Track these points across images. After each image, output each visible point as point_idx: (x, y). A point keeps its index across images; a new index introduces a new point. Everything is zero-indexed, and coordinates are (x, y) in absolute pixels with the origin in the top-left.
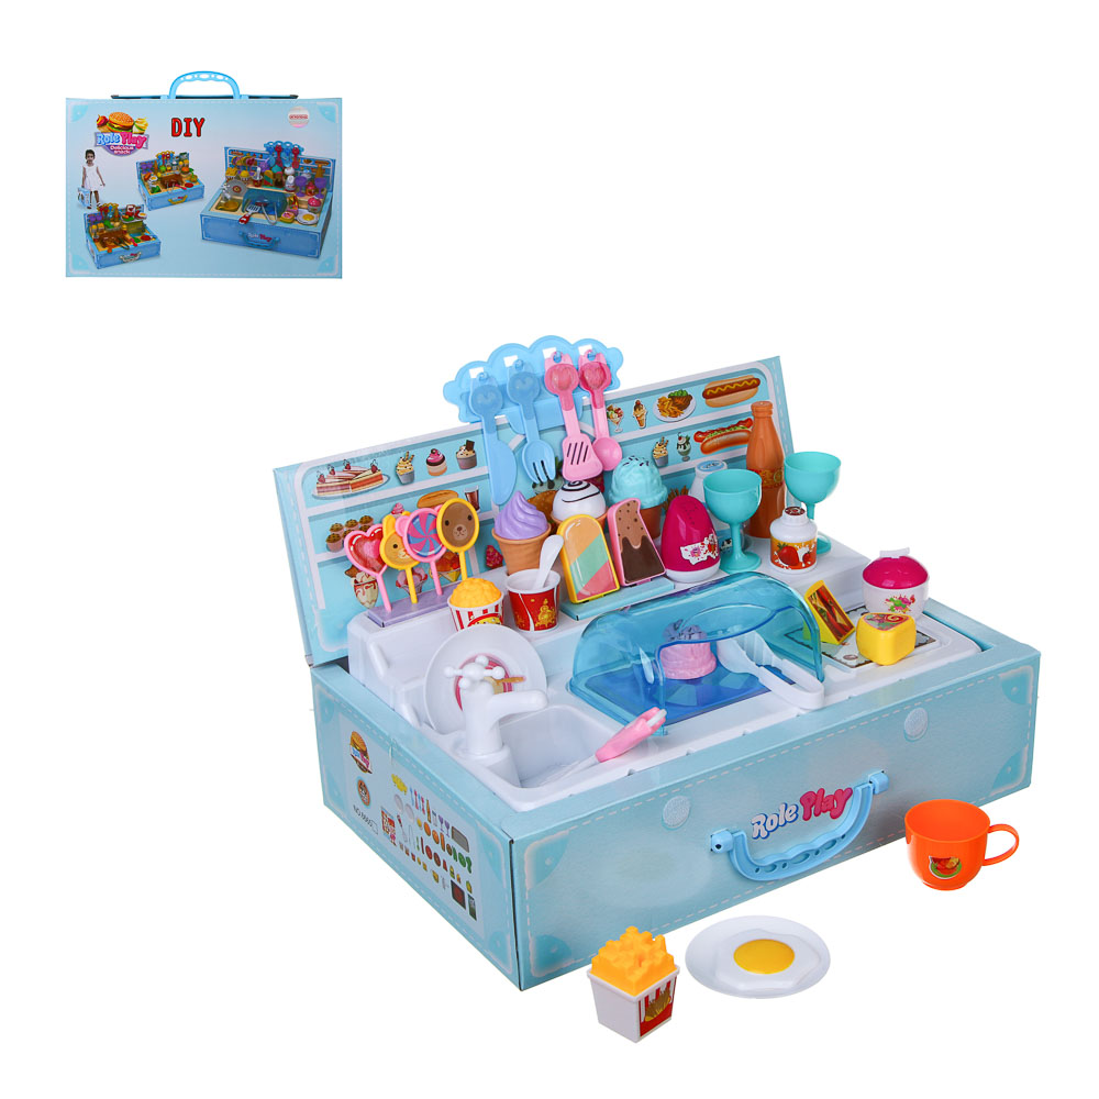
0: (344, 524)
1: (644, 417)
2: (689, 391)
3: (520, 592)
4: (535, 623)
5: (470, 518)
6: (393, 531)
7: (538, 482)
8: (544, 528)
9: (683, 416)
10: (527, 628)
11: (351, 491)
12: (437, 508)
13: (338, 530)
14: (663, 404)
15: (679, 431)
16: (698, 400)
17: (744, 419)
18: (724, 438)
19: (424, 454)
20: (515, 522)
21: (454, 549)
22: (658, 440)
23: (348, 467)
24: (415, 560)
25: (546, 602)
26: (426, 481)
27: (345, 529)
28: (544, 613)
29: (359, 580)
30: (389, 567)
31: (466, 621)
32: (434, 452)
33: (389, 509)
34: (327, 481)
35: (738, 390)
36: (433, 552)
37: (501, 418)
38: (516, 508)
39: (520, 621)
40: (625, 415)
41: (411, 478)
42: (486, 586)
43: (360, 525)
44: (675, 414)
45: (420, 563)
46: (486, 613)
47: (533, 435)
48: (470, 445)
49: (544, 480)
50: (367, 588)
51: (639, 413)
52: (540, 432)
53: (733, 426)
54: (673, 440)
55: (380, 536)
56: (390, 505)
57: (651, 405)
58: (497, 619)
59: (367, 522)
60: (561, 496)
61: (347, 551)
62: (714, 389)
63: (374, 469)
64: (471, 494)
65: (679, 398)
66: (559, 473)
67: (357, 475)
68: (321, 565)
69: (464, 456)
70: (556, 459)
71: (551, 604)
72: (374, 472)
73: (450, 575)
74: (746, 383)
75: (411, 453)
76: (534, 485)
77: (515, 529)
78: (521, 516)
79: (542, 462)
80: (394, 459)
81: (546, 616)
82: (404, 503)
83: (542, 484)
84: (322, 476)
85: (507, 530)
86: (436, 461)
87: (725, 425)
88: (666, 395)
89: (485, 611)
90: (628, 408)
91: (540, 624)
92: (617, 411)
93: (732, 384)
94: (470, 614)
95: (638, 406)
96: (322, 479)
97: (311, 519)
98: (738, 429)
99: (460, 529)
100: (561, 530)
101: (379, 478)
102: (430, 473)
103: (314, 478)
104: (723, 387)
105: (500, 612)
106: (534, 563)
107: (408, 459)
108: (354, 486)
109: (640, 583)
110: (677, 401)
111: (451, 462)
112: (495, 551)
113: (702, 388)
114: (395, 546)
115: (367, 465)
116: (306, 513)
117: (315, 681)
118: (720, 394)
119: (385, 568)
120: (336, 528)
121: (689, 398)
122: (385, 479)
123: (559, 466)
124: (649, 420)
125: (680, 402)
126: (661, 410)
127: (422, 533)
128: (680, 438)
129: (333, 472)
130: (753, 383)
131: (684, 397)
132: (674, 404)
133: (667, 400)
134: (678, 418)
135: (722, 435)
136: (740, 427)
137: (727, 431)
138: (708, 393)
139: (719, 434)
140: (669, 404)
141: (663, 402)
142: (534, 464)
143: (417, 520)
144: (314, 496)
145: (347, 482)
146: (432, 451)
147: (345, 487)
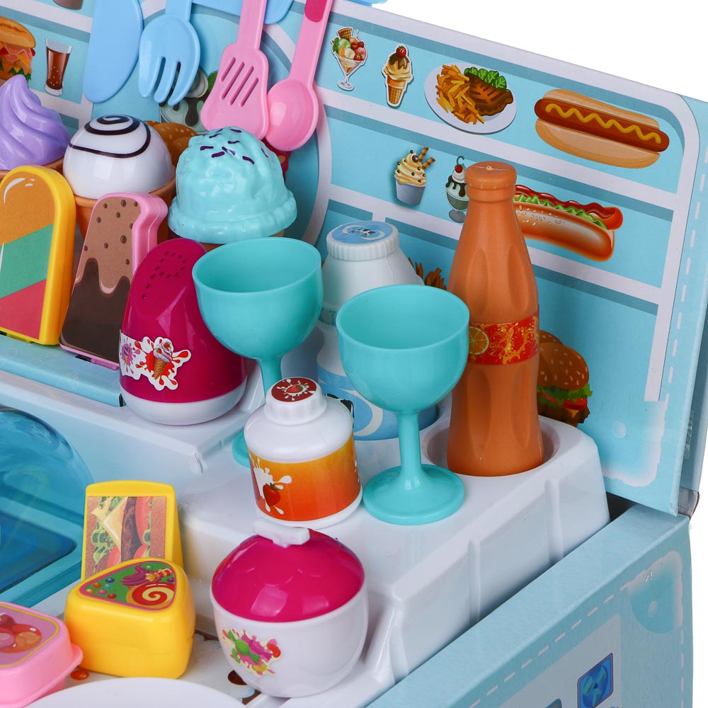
1: (401, 86)
2: (513, 83)
9: (479, 127)
14: (448, 81)
15: (462, 153)
16: (520, 112)
17: (605, 205)
18: (550, 220)
22: (416, 147)
35: (612, 135)
40: (369, 61)
44: (466, 115)
51: (397, 74)
53: (578, 206)
54: (444, 165)
57: (425, 71)
62: (566, 107)
64: (57, 55)
65: (487, 86)
87: (563, 195)
88: (462, 66)
90: (378, 52)
92: (357, 46)
93: (606, 118)
95: (399, 58)
98: (584, 217)
104: (585, 112)
109: (96, 362)
110: (480, 93)
113: (542, 91)
118: (572, 124)
121: (504, 98)
124: (411, 96)
125: (484, 95)
126: (443, 92)
128: (459, 169)
130: (653, 139)
131: (495, 90)
132: (471, 94)
133: (458, 78)
134: (470, 126)
135: (547, 211)
136: (591, 217)
137: (561, 209)
138: (549, 108)
139: (540, 205)
140: (462, 88)
141: (451, 78)
142: (164, 60)
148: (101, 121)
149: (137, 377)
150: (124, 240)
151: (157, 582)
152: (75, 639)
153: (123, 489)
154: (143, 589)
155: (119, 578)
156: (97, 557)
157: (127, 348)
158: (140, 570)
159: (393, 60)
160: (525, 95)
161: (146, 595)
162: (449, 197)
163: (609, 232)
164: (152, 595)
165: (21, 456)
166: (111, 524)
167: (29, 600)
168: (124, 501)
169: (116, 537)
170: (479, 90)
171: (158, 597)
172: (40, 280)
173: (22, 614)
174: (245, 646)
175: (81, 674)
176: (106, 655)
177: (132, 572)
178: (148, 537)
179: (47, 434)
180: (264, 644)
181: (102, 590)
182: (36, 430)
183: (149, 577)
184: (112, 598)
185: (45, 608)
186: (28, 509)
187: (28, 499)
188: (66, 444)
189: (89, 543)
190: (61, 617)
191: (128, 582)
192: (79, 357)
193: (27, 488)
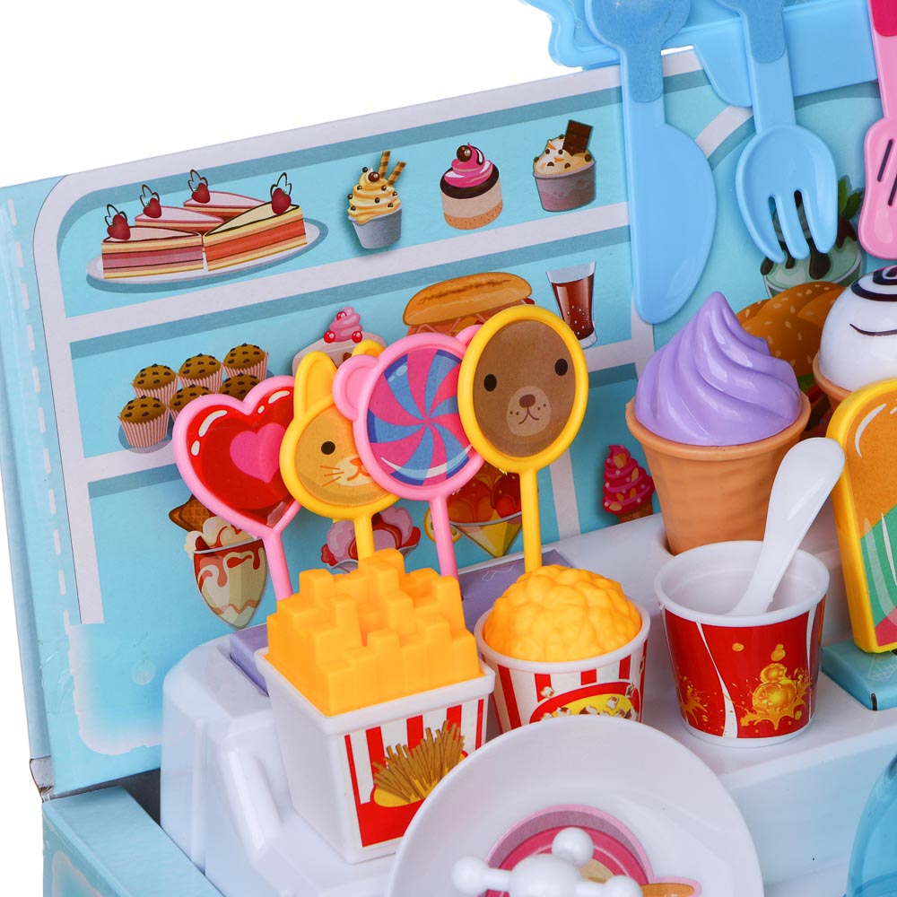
0: (177, 369)
3: (700, 618)
4: (740, 714)
5: (563, 367)
6: (325, 402)
7: (778, 257)
8: (787, 412)
10: (715, 727)
11: (204, 269)
12: (463, 335)
13: (157, 384)
19: (437, 159)
20: (701, 393)
21: (505, 464)
23: (201, 195)
24: (385, 491)
25: (779, 653)
27: (180, 383)
28: (770, 688)
29: (210, 539)
30: (303, 512)
31: (528, 700)
32: (466, 156)
33: (319, 328)
34: (135, 234)
36: (442, 469)
37: (682, 56)
38: (705, 346)
39: (695, 703)
41: (390, 231)
42: (596, 597)
43: (225, 374)
45: (402, 499)
46: (590, 684)
47: (775, 111)
48: (577, 138)
49: (800, 251)
50: (232, 563)
52: (800, 101)
55: (282, 412)
56: (320, 317)
58: (625, 702)
59: (247, 363)
60: (847, 311)
61: (178, 451)
63: (280, 202)
64: (572, 288)
66: (847, 230)
67: (227, 218)
68: (98, 489)
69: (558, 170)
70: (842, 184)
71: (794, 663)
72: (279, 212)
73: (489, 534)
75: (397, 155)
76: (767, 266)
77: (700, 413)
78: (718, 372)
79: (798, 197)
80: (345, 172)
81: (776, 697)
82: (365, 309)
83: (791, 263)
84: (120, 219)
85: (673, 413)
86: (470, 183)
89: (588, 676)
91: (758, 718)
94: (543, 681)
96: (119, 229)
97: (80, 349)
99: (527, 401)
100: (841, 422)
101: (295, 230)
102: (450, 220)
103: (96, 225)
105: (634, 680)
106: (751, 523)
107: (385, 174)
108: (218, 253)
111: (516, 187)
112: (632, 463)
114: (328, 448)
115: (260, 188)
116: (67, 329)
117: (54, 842)
119: (291, 512)
120: (153, 378)
122: (311, 233)
123: (850, 206)
127: (414, 411)
129: (153, 210)
143: (403, 370)
144: (92, 281)
145: (196, 240)
146: (460, 152)
147: (187, 255)
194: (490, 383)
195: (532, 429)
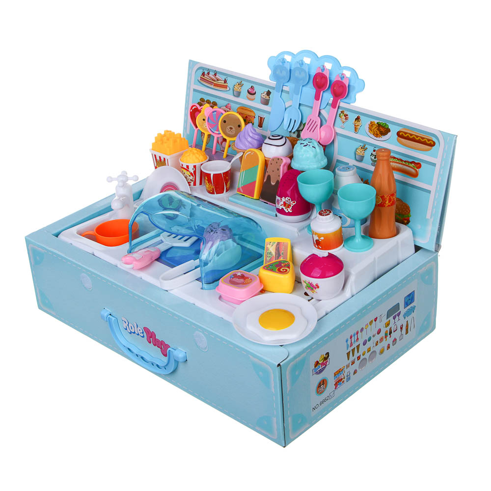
0: (205, 100)
1: (358, 127)
2: (390, 126)
5: (239, 126)
6: (204, 113)
9: (380, 139)
11: (212, 86)
13: (203, 101)
14: (372, 126)
15: (375, 146)
16: (392, 135)
17: (416, 162)
18: (400, 166)
21: (224, 136)
22: (362, 145)
23: (215, 75)
26: (244, 100)
27: (205, 102)
32: (252, 88)
33: (225, 104)
34: (205, 76)
35: (419, 142)
36: (217, 132)
40: (349, 119)
41: (238, 94)
44: (377, 135)
48: (269, 93)
51: (357, 123)
53: (408, 162)
54: (370, 150)
57: (365, 123)
62: (406, 133)
63: (225, 81)
64: (261, 118)
65: (383, 127)
67: (218, 80)
69: (264, 97)
72: (225, 83)
74: (426, 141)
75: (243, 82)
79: (295, 121)
80: (236, 81)
82: (233, 105)
84: (204, 73)
86: (251, 92)
87: (404, 159)
88: (376, 121)
89: (187, 166)
90: (352, 117)
92: (346, 115)
93: (417, 137)
96: (203, 74)
97: (194, 90)
98: (410, 165)
99: (231, 128)
101: (226, 87)
103: (201, 72)
104: (411, 135)
108: (216, 85)
109: (269, 204)
110: (381, 129)
111: (258, 97)
113: (399, 129)
115: (223, 78)
116: (193, 86)
118: (407, 138)
121: (388, 131)
122: (228, 89)
124: (361, 130)
125: (382, 130)
126: (370, 129)
127: (215, 120)
128: (374, 151)
129: (208, 73)
130: (431, 143)
131: (385, 128)
132: (378, 129)
133: (375, 125)
134: (377, 139)
135: (399, 163)
136: (412, 165)
137: (404, 163)
138: (401, 134)
139: (398, 161)
140: (376, 127)
141: (373, 125)
142: (291, 119)
143: (215, 113)
144: (198, 80)
145: (213, 81)
146: (252, 86)
147: (211, 83)
148: (273, 136)
149: (281, 208)
150: (278, 170)
151: (285, 266)
152: (261, 281)
153: (276, 240)
154: (281, 268)
155: (274, 265)
156: (268, 259)
157: (278, 200)
158: (280, 263)
159: (356, 120)
160: (394, 130)
161: (281, 270)
162: (371, 159)
163: (417, 170)
164: (283, 270)
165: (247, 229)
166: (272, 249)
167: (249, 270)
168: (276, 243)
169: (274, 253)
170: (381, 128)
171: (285, 270)
172: (253, 181)
173: (247, 274)
174: (309, 285)
175: (263, 291)
176: (270, 286)
177: (278, 263)
178: (283, 254)
179: (255, 224)
180: (314, 284)
181: (269, 268)
182: (252, 223)
183: (282, 265)
184: (272, 270)
185: (254, 273)
186: (249, 245)
187: (249, 242)
188: (260, 227)
189: (266, 255)
190: (258, 275)
191: (277, 266)
192: (265, 202)
193: (249, 239)
194: (225, 122)
195: (230, 133)
